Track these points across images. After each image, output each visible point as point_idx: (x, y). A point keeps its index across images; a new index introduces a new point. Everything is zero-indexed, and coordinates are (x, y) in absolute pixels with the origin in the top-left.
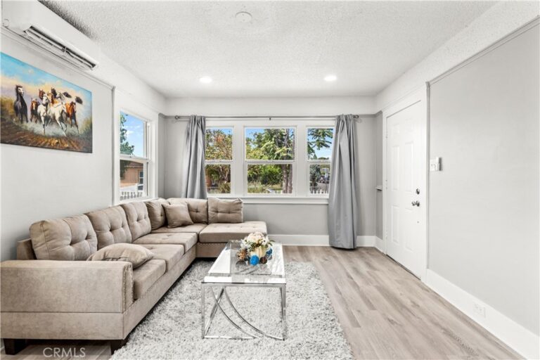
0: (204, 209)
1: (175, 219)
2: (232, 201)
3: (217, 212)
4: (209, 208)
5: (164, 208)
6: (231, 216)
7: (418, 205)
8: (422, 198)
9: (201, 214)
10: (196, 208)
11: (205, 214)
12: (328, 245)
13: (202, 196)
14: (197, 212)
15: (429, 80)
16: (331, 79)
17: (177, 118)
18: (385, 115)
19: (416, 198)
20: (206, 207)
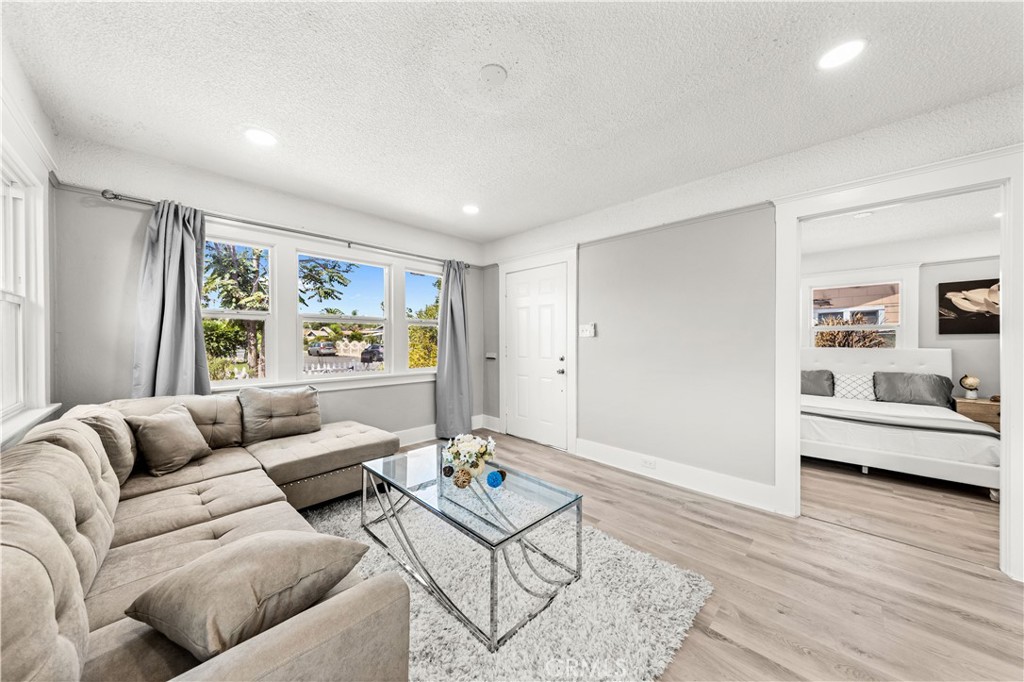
0: (235, 416)
1: (178, 449)
2: (296, 390)
3: (271, 417)
4: (247, 411)
5: (134, 428)
6: (301, 420)
7: (563, 372)
8: (570, 365)
9: (229, 427)
10: (212, 416)
11: (238, 427)
12: (435, 438)
13: (200, 388)
14: (215, 423)
15: (580, 242)
16: (471, 210)
17: (111, 197)
18: (502, 270)
19: (562, 366)
20: (238, 411)
